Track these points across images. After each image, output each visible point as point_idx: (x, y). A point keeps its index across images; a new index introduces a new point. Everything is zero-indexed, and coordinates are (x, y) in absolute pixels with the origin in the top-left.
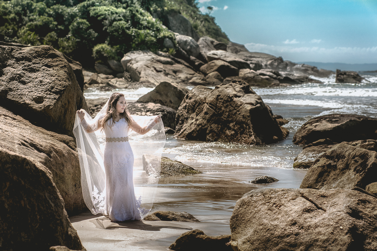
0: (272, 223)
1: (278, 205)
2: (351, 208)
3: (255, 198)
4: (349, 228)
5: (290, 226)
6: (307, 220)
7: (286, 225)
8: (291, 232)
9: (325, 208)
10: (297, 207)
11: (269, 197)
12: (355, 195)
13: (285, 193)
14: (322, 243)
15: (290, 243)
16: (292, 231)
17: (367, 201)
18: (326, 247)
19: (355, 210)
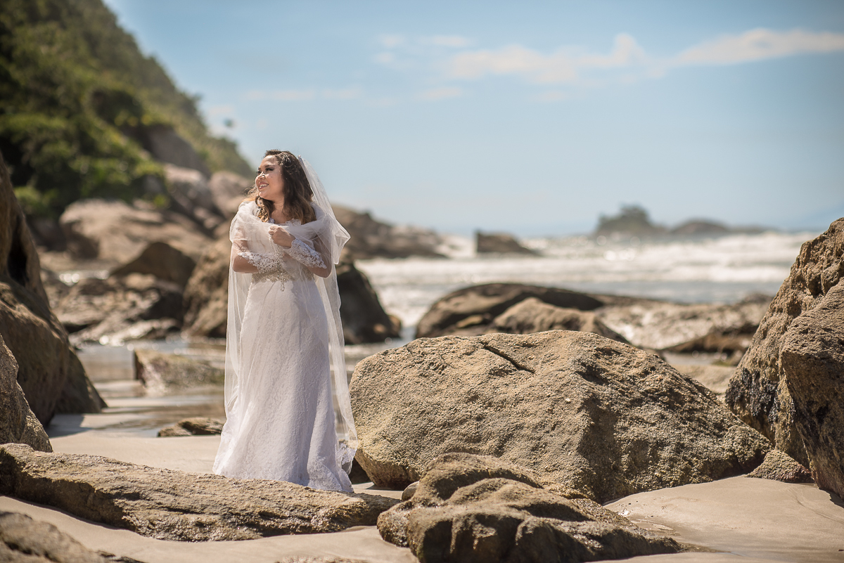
0: (430, 400)
1: (439, 366)
2: (583, 364)
3: (392, 357)
4: (583, 399)
5: (466, 403)
6: (498, 391)
7: (458, 402)
8: (469, 413)
9: (532, 366)
10: (477, 368)
11: (419, 352)
12: (590, 341)
13: (451, 344)
14: (532, 431)
15: (467, 434)
16: (471, 412)
17: (614, 351)
18: (539, 439)
19: (592, 367)
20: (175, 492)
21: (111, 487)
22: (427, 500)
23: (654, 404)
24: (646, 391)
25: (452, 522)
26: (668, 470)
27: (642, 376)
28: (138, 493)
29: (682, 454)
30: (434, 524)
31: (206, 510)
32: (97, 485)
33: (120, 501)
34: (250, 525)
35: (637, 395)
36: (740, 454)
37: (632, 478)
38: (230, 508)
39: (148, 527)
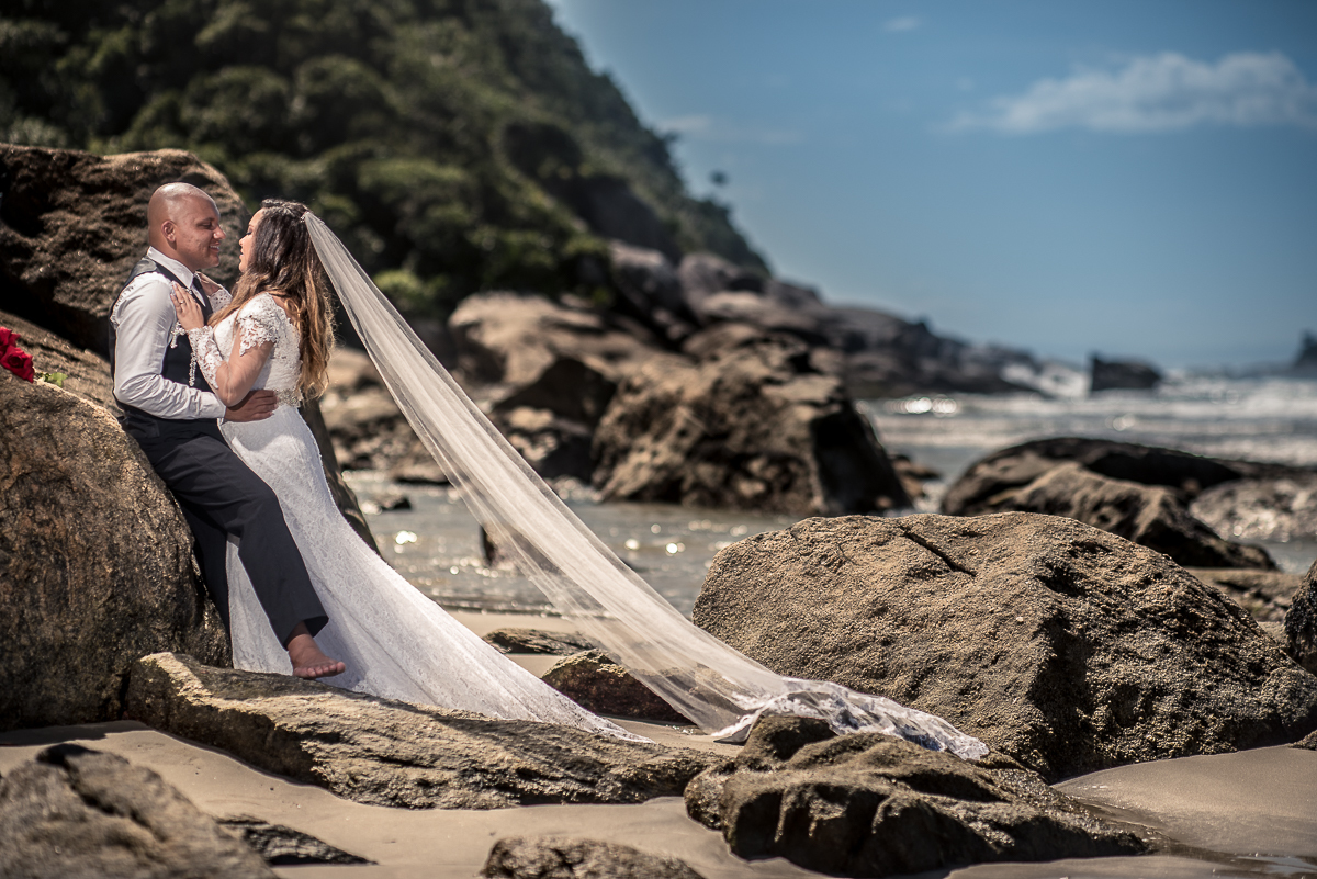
0: (817, 612)
1: (834, 560)
2: (1049, 566)
3: (767, 545)
4: (1043, 618)
5: (869, 618)
6: (917, 602)
7: (857, 617)
8: (872, 634)
9: (973, 566)
10: (889, 565)
11: (808, 538)
12: (1065, 530)
13: (856, 528)
14: (963, 665)
15: (866, 666)
16: (874, 632)
17: (1100, 546)
18: (973, 677)
19: (1062, 570)
20: (394, 734)
21: (299, 723)
22: (757, 761)
23: (1155, 631)
24: (1145, 610)
25: (781, 795)
26: (1167, 731)
27: (1140, 586)
28: (338, 734)
29: (1191, 708)
30: (755, 797)
31: (438, 763)
32: (280, 719)
33: (311, 744)
34: (502, 788)
35: (1130, 615)
36: (1285, 712)
37: (1111, 741)
38: (474, 762)
39: (348, 785)
